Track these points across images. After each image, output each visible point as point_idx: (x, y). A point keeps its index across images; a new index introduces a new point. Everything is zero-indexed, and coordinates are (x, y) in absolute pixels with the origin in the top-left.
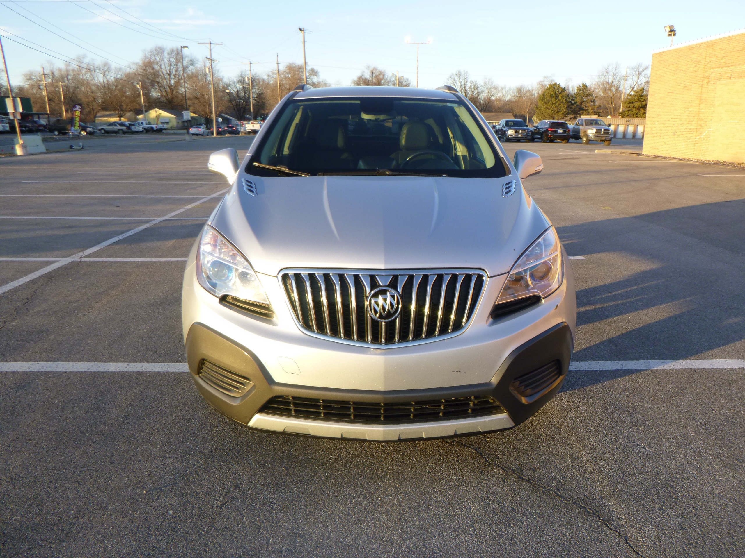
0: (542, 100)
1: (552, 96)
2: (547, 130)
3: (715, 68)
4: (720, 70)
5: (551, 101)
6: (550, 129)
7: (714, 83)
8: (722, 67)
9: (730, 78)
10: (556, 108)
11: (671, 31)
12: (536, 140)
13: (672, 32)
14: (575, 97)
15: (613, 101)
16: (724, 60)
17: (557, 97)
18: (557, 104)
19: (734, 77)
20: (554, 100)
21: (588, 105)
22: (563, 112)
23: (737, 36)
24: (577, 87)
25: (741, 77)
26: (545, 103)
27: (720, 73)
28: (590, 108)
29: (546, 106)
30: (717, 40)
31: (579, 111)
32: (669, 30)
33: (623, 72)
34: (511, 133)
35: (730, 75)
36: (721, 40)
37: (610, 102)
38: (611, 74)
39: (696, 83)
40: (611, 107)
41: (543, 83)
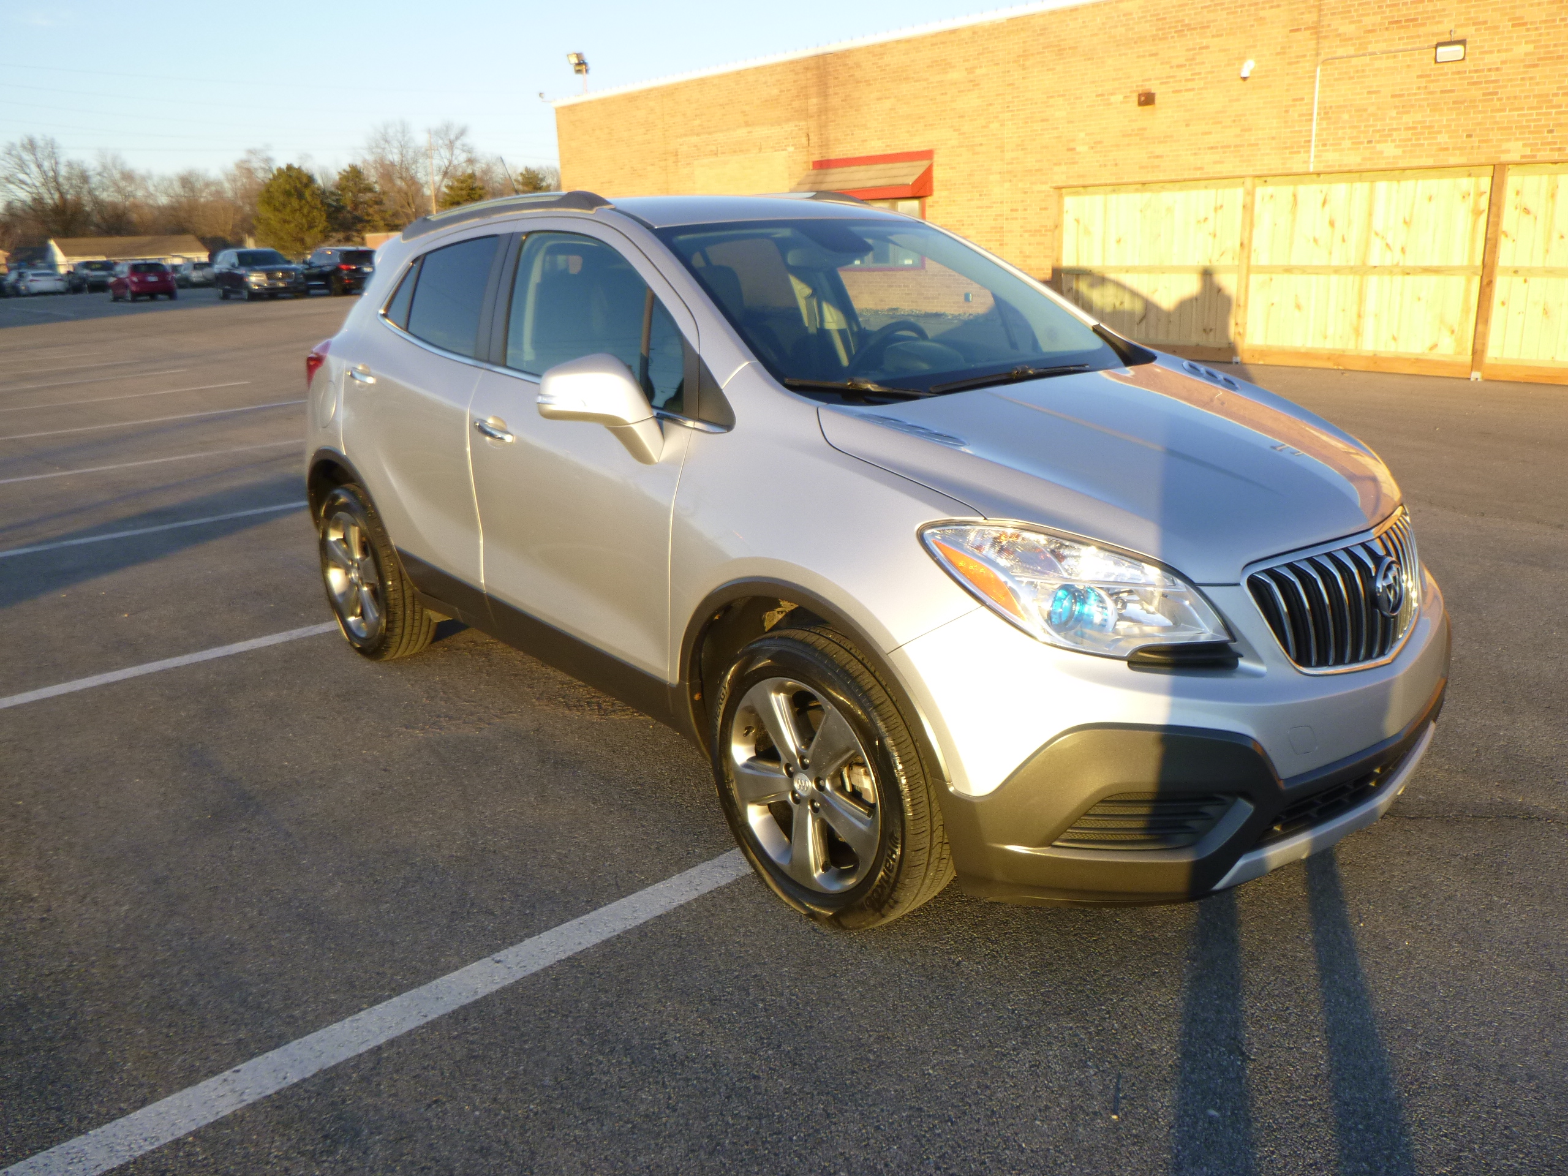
0: (269, 204)
1: (288, 194)
2: (337, 270)
3: (685, 135)
4: (694, 139)
5: (290, 204)
6: (344, 267)
7: (688, 164)
8: (698, 135)
9: (716, 154)
10: (304, 221)
11: (579, 64)
12: (313, 292)
13: (581, 65)
14: (340, 195)
15: (411, 201)
16: (697, 122)
17: (300, 196)
18: (305, 211)
19: (723, 153)
20: (295, 203)
21: (371, 211)
22: (320, 227)
23: (714, 77)
24: (340, 173)
25: (735, 152)
26: (276, 209)
27: (695, 146)
28: (377, 217)
29: (280, 216)
30: (678, 84)
31: (354, 224)
32: (577, 62)
33: (421, 139)
34: (256, 279)
35: (714, 148)
36: (687, 85)
37: (406, 204)
38: (395, 144)
39: (653, 165)
40: (410, 212)
41: (246, 165)
